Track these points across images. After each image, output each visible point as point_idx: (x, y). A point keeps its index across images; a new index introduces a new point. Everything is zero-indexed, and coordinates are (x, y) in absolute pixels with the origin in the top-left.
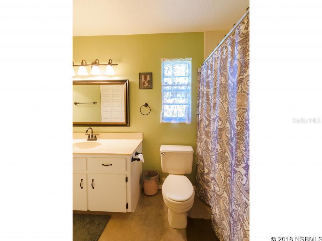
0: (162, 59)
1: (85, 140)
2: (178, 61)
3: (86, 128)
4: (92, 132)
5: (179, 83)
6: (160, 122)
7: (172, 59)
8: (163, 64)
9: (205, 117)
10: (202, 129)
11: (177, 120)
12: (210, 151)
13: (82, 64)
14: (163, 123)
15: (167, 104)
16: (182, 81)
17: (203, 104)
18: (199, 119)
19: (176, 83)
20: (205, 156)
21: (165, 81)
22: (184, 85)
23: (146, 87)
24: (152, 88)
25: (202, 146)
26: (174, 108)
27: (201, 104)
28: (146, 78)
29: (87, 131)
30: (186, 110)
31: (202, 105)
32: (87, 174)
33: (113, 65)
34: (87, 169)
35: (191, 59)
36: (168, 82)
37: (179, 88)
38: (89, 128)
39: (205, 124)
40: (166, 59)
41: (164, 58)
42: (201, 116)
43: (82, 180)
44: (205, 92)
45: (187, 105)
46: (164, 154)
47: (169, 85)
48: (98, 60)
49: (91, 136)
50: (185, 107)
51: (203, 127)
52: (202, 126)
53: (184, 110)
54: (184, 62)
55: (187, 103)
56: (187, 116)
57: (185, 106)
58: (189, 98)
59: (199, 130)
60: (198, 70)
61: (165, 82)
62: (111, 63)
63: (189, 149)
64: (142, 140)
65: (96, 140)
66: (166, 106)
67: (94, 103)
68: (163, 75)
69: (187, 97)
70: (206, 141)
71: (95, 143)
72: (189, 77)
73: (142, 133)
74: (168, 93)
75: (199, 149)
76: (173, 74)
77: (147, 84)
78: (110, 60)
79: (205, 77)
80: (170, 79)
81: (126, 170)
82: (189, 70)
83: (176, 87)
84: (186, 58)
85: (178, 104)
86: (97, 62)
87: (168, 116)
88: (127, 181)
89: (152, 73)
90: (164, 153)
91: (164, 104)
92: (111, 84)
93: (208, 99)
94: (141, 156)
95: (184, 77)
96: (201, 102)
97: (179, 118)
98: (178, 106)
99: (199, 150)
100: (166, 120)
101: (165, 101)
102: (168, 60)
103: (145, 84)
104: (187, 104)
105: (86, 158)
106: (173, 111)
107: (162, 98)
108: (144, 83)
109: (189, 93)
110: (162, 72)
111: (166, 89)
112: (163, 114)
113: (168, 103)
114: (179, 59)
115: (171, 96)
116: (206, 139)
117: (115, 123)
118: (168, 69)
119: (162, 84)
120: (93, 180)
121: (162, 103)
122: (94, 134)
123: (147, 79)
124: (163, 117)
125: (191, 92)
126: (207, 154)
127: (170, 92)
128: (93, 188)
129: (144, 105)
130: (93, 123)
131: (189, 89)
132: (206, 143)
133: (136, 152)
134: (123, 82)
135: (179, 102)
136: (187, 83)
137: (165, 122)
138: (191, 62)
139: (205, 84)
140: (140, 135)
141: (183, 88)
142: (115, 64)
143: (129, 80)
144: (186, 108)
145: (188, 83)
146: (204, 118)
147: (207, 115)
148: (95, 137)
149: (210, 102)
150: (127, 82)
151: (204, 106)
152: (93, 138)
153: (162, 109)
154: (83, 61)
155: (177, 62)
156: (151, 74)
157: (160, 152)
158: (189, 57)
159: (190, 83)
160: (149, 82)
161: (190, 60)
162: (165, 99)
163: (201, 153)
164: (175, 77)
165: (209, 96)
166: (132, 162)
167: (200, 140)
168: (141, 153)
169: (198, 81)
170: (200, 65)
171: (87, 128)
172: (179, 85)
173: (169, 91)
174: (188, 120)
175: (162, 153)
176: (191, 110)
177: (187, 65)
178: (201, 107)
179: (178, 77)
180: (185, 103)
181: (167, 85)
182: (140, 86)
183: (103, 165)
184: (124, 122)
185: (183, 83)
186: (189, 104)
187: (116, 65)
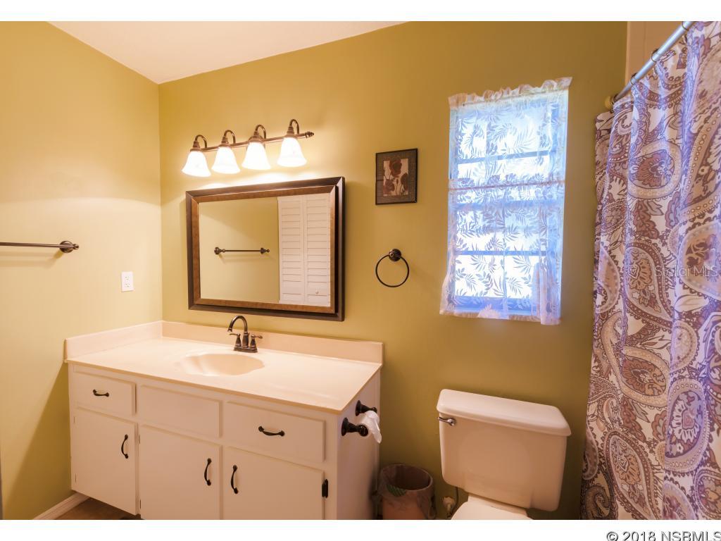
0: (452, 100)
1: (228, 348)
2: (513, 98)
3: (229, 317)
4: (246, 329)
5: (512, 176)
6: (441, 312)
7: (489, 91)
8: (457, 117)
9: (627, 301)
10: (610, 351)
11: (501, 308)
12: (644, 441)
13: (224, 143)
14: (451, 317)
15: (467, 253)
16: (524, 169)
17: (617, 252)
18: (598, 311)
19: (503, 178)
20: (619, 456)
21: (462, 175)
22: (535, 184)
23: (397, 196)
24: (415, 201)
25: (606, 416)
26: (492, 265)
27: (610, 252)
28: (396, 168)
29: (231, 326)
30: (541, 275)
31: (614, 257)
32: (221, 449)
33: (303, 135)
34: (221, 434)
35: (567, 81)
36: (472, 177)
37: (512, 195)
38: (238, 317)
39: (625, 332)
40: (468, 97)
41: (461, 95)
42: (606, 298)
43: (209, 461)
44: (631, 204)
45: (543, 258)
46: (450, 424)
47: (477, 188)
48: (263, 128)
49: (243, 340)
50: (538, 261)
51: (615, 341)
52: (610, 337)
53: (532, 272)
54: (535, 98)
55: (543, 248)
56: (543, 297)
57: (535, 260)
58: (553, 230)
59: (597, 351)
60: (596, 121)
61: (460, 176)
62: (296, 133)
63: (550, 418)
64: (381, 364)
65: (255, 350)
66: (460, 258)
67: (263, 251)
68: (456, 153)
69: (543, 228)
70: (626, 398)
71: (253, 359)
72: (554, 151)
73: (381, 344)
74: (471, 213)
75: (593, 424)
76: (491, 148)
77: (399, 188)
78: (294, 123)
79: (633, 140)
80: (480, 166)
81: (325, 457)
82: (557, 127)
83: (501, 193)
84: (547, 82)
85: (507, 253)
86: (260, 131)
87: (470, 293)
88: (325, 492)
89: (416, 150)
90: (452, 420)
91: (456, 253)
92: (295, 193)
93: (646, 228)
94: (372, 420)
95: (534, 154)
96: (607, 244)
97: (510, 300)
98: (509, 259)
99: (592, 429)
100: (459, 306)
101: (461, 241)
102: (473, 98)
103: (393, 189)
104: (544, 253)
105: (221, 403)
106: (489, 277)
107: (450, 231)
108: (390, 186)
109: (555, 213)
110: (452, 144)
111: (464, 202)
112: (452, 285)
113: (471, 249)
114: (517, 91)
115: (481, 223)
116: (626, 389)
117: (303, 307)
118: (475, 133)
119: (451, 184)
120: (235, 468)
121: (450, 248)
122: (251, 333)
123: (399, 172)
124: (450, 296)
125: (562, 206)
126: (628, 452)
127: (479, 213)
128: (236, 491)
129: (388, 254)
130: (248, 303)
131: (555, 197)
132: (628, 406)
133: (359, 402)
134: (326, 184)
135: (511, 245)
136: (546, 176)
137: (456, 312)
138: (566, 94)
139: (632, 169)
140: (374, 349)
141: (531, 194)
142: (306, 134)
143: (344, 179)
144: (540, 266)
145: (551, 175)
146: (620, 306)
147: (636, 295)
148: (253, 342)
149: (657, 241)
150: (340, 184)
151: (620, 258)
152: (247, 344)
153: (449, 268)
154: (225, 134)
155: (510, 101)
156: (413, 154)
157: (438, 412)
158: (557, 76)
159: (558, 173)
160: (405, 180)
161: (564, 89)
162: (459, 235)
163: (600, 442)
164: (500, 158)
165: (653, 219)
166: (343, 434)
167: (597, 390)
168: (375, 410)
169: (597, 164)
170: (607, 103)
171: (233, 316)
172: (512, 186)
173: (474, 207)
174: (548, 310)
175: (444, 419)
176: (559, 276)
177: (550, 108)
178: (609, 264)
179: (510, 157)
180: (534, 250)
181: (468, 185)
182: (379, 194)
183: (261, 429)
184: (329, 305)
185: (532, 174)
186: (553, 253)
187: (310, 134)
